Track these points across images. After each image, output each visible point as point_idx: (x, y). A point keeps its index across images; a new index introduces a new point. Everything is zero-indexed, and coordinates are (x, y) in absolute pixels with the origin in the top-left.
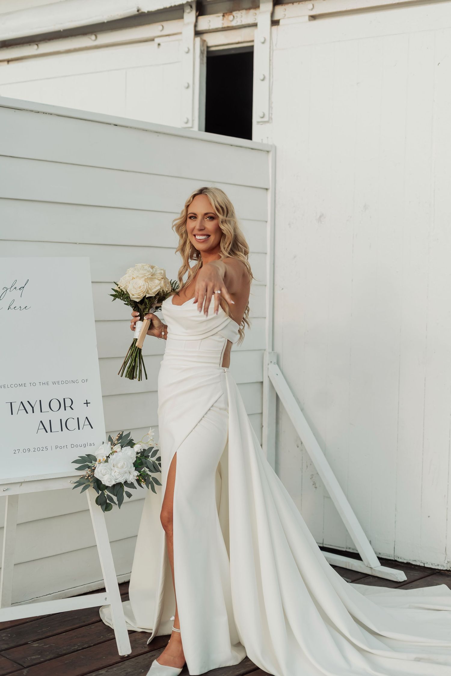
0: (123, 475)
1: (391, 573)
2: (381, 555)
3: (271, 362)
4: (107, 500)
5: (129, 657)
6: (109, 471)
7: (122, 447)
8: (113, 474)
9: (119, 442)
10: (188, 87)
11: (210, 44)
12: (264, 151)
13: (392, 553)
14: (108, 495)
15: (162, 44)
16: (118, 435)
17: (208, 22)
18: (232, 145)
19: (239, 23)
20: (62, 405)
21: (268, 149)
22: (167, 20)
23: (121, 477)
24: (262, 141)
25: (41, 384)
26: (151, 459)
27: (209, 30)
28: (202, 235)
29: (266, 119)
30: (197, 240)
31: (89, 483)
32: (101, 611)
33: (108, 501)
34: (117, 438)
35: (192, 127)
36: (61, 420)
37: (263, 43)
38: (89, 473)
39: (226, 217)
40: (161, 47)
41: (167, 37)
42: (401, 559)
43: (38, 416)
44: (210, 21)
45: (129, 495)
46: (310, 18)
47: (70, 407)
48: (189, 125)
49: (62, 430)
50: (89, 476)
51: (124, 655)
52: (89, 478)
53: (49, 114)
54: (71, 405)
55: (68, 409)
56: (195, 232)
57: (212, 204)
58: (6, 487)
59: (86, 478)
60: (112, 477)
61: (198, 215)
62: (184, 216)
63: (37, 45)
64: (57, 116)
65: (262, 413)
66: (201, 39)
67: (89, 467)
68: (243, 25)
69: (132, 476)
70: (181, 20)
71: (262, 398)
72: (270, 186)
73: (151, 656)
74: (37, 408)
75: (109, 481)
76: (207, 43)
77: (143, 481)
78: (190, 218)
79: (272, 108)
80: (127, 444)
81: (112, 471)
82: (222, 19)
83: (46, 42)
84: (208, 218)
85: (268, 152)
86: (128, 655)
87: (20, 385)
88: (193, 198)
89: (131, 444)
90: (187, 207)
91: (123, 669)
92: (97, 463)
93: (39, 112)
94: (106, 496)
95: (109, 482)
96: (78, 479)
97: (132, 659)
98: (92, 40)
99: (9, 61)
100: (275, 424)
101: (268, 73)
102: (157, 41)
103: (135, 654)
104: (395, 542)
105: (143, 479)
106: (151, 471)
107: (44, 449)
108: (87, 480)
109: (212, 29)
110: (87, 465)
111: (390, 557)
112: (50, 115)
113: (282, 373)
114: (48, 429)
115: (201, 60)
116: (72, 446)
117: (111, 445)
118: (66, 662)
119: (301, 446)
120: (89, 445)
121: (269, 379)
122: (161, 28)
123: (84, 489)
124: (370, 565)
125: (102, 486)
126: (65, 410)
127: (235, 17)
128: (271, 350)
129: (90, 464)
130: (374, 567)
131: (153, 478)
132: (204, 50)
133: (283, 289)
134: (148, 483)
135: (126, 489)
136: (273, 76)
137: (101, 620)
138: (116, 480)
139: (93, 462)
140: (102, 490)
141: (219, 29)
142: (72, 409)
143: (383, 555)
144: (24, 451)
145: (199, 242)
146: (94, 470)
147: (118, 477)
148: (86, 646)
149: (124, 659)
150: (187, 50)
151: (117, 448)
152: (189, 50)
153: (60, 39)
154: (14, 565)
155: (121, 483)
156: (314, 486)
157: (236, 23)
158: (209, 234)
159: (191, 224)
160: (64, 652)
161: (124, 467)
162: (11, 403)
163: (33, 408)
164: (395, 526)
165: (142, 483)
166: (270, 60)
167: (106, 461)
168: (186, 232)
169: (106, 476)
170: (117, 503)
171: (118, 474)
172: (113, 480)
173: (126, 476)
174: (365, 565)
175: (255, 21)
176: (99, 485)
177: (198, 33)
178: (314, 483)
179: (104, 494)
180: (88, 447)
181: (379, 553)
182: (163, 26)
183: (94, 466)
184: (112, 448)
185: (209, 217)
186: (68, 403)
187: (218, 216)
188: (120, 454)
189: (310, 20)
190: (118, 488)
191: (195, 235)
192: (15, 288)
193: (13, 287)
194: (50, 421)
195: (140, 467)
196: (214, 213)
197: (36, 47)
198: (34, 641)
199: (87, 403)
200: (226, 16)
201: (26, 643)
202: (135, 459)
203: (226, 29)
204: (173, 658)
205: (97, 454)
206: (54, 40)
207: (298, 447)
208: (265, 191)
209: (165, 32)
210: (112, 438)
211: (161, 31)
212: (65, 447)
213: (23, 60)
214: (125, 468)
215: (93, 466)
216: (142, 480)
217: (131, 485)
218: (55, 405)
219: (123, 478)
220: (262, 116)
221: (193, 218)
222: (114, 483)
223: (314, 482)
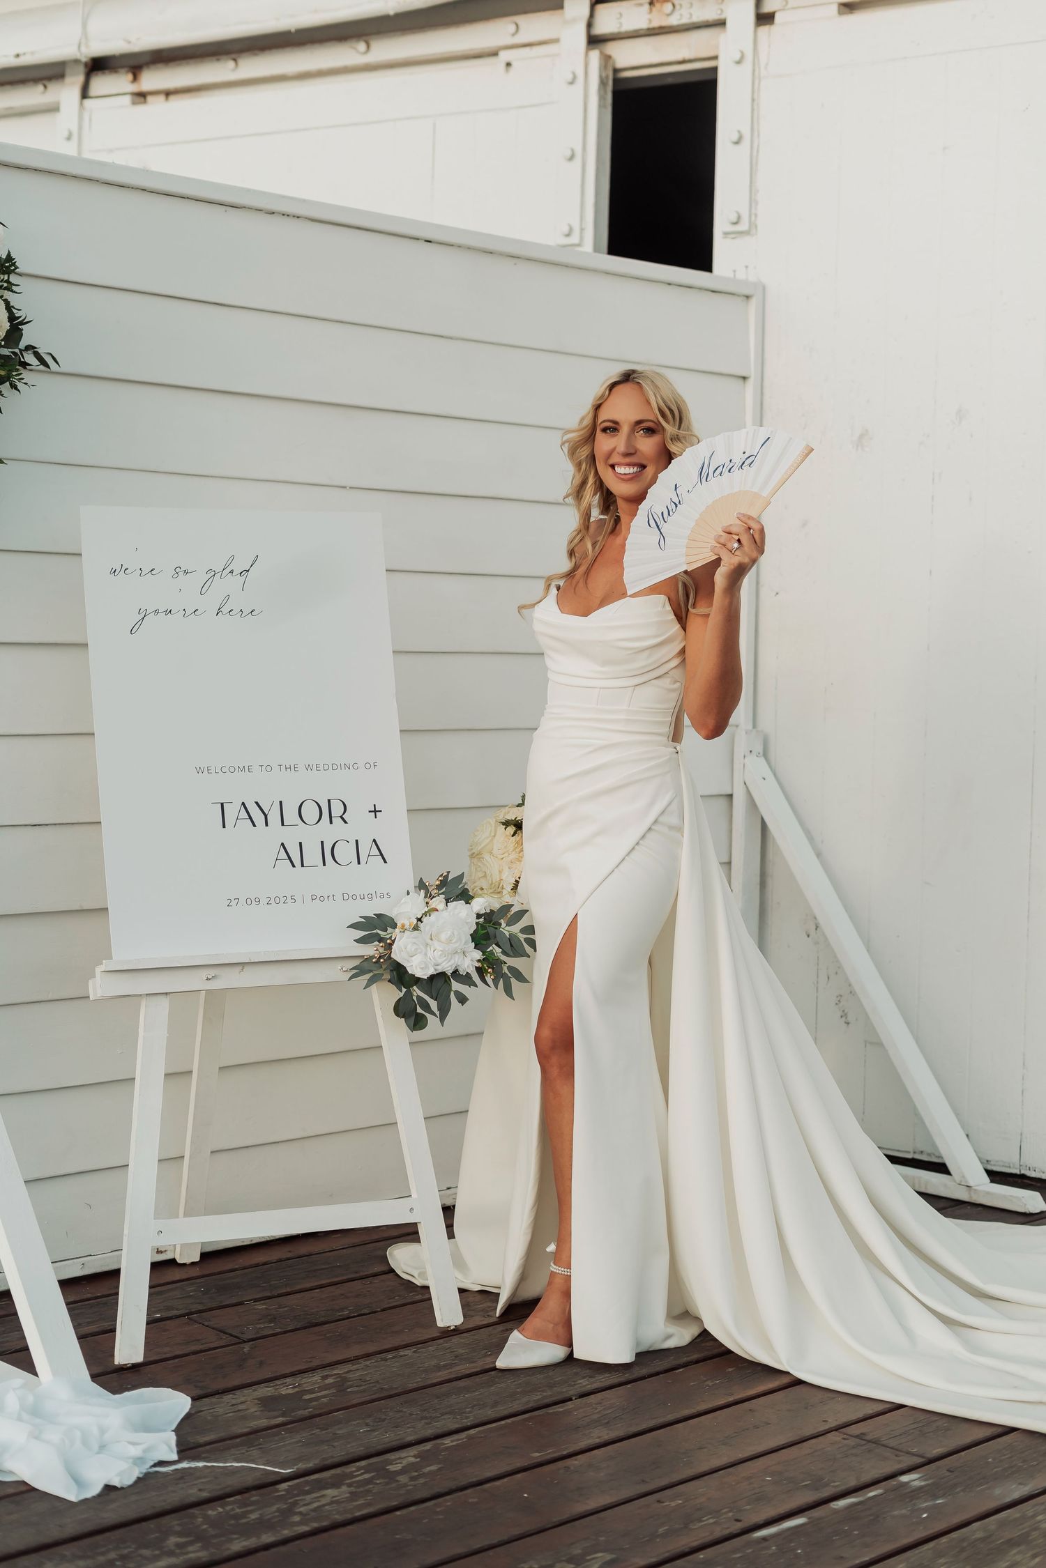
0: (451, 958)
1: (1011, 1196)
2: (991, 1165)
3: (751, 751)
4: (418, 1006)
5: (456, 1331)
6: (422, 947)
7: (447, 901)
8: (430, 953)
9: (440, 892)
10: (572, 158)
11: (620, 64)
12: (739, 296)
13: (1015, 1159)
14: (418, 997)
15: (514, 64)
16: (440, 878)
17: (619, 16)
18: (669, 284)
19: (685, 20)
20: (325, 812)
21: (746, 292)
22: (525, 12)
23: (446, 962)
24: (735, 275)
25: (283, 768)
26: (507, 928)
27: (619, 33)
28: (629, 465)
29: (743, 226)
30: (618, 475)
31: (381, 971)
32: (390, 1254)
33: (419, 1010)
34: (438, 883)
35: (579, 245)
36: (322, 843)
37: (738, 62)
38: (382, 950)
39: (679, 429)
40: (512, 70)
41: (527, 50)
42: (1035, 1171)
43: (275, 833)
44: (621, 15)
45: (462, 999)
46: (842, 7)
47: (341, 817)
48: (575, 239)
49: (324, 865)
50: (380, 957)
51: (448, 1327)
52: (382, 960)
53: (294, 216)
54: (344, 814)
55: (337, 821)
56: (615, 459)
57: (652, 403)
58: (211, 973)
59: (374, 960)
60: (429, 959)
61: (621, 424)
62: (588, 425)
63: (235, 60)
64: (310, 222)
65: (729, 863)
66: (601, 53)
67: (381, 940)
68: (694, 23)
69: (469, 960)
70: (559, 12)
71: (731, 831)
72: (752, 372)
73: (503, 1330)
74: (274, 817)
75: (422, 966)
76: (614, 63)
77: (489, 973)
78: (604, 430)
79: (757, 203)
80: (457, 896)
81: (428, 948)
82: (649, 11)
83: (256, 55)
84: (642, 432)
85: (748, 297)
86: (456, 1326)
87: (241, 769)
88: (611, 390)
89: (466, 896)
90: (597, 408)
91: (448, 1348)
92: (397, 930)
93: (274, 213)
94: (415, 998)
95: (422, 968)
96: (357, 962)
97: (465, 1335)
98: (358, 52)
99: (168, 94)
100: (758, 887)
101: (748, 128)
102: (504, 56)
103: (470, 1326)
104: (1021, 1134)
105: (488, 967)
106: (504, 953)
107: (289, 900)
108: (377, 965)
109: (626, 32)
110: (377, 933)
111: (1010, 1167)
112: (296, 218)
113: (775, 775)
114: (297, 861)
115: (602, 98)
116: (346, 897)
117: (426, 897)
118: (328, 1335)
119: (816, 933)
120: (378, 895)
121: (745, 789)
122: (512, 28)
123: (371, 982)
124: (966, 1182)
125: (407, 978)
126: (331, 823)
127: (677, 7)
128: (750, 727)
129: (382, 934)
130: (977, 1186)
131: (511, 968)
132: (607, 77)
133: (777, 594)
134: (498, 975)
135: (455, 986)
136: (759, 135)
137: (392, 1271)
138: (437, 967)
139: (389, 930)
140: (408, 987)
141: (642, 32)
142: (346, 822)
143: (994, 1165)
144: (249, 901)
145: (622, 479)
146: (391, 945)
147: (440, 961)
148: (366, 1311)
149: (448, 1333)
150: (570, 77)
151: (438, 901)
152: (575, 77)
153: (288, 49)
154: (212, 1152)
155: (444, 972)
156: (844, 1018)
157: (680, 19)
158: (644, 462)
159: (604, 443)
160: (322, 1319)
161: (453, 941)
162: (222, 804)
163: (266, 816)
164: (1023, 1101)
165: (489, 975)
166: (753, 100)
167: (416, 928)
168: (592, 459)
169: (414, 957)
170: (438, 1013)
171: (441, 955)
172: (430, 965)
173: (457, 960)
174: (955, 1181)
175: (720, 14)
176: (400, 975)
177: (594, 41)
178: (843, 1014)
179: (412, 995)
180: (377, 901)
181: (987, 1161)
182: (517, 25)
183: (391, 937)
184: (427, 903)
185: (643, 429)
186: (337, 809)
187: (663, 428)
188: (445, 914)
189: (840, 13)
190: (438, 983)
191: (613, 466)
192: (232, 572)
193: (227, 569)
194: (300, 843)
195: (484, 942)
196: (656, 421)
197: (231, 64)
198: (256, 1300)
199: (375, 811)
200: (658, 5)
201: (241, 1304)
202: (474, 927)
203: (657, 31)
204: (552, 1325)
205: (396, 913)
206: (274, 51)
207: (808, 936)
208: (741, 381)
209: (522, 38)
210: (427, 884)
211: (513, 35)
212: (331, 898)
213: (203, 93)
214: (455, 942)
215: (388, 937)
216: (489, 970)
217: (467, 980)
218: (310, 812)
219: (450, 964)
220: (735, 220)
221: (611, 432)
222: (432, 971)
223: (843, 1011)
